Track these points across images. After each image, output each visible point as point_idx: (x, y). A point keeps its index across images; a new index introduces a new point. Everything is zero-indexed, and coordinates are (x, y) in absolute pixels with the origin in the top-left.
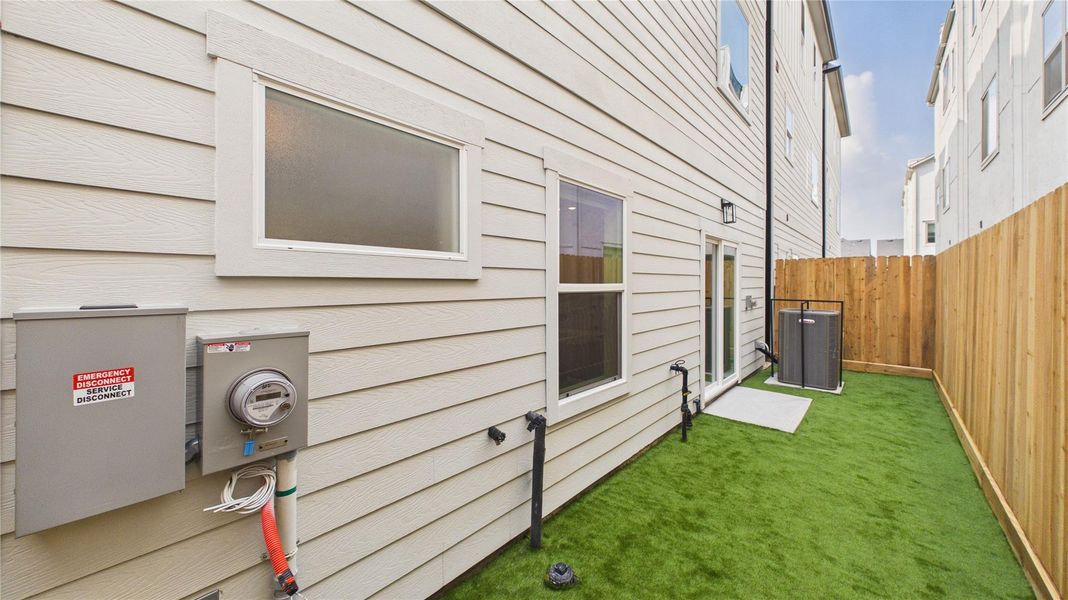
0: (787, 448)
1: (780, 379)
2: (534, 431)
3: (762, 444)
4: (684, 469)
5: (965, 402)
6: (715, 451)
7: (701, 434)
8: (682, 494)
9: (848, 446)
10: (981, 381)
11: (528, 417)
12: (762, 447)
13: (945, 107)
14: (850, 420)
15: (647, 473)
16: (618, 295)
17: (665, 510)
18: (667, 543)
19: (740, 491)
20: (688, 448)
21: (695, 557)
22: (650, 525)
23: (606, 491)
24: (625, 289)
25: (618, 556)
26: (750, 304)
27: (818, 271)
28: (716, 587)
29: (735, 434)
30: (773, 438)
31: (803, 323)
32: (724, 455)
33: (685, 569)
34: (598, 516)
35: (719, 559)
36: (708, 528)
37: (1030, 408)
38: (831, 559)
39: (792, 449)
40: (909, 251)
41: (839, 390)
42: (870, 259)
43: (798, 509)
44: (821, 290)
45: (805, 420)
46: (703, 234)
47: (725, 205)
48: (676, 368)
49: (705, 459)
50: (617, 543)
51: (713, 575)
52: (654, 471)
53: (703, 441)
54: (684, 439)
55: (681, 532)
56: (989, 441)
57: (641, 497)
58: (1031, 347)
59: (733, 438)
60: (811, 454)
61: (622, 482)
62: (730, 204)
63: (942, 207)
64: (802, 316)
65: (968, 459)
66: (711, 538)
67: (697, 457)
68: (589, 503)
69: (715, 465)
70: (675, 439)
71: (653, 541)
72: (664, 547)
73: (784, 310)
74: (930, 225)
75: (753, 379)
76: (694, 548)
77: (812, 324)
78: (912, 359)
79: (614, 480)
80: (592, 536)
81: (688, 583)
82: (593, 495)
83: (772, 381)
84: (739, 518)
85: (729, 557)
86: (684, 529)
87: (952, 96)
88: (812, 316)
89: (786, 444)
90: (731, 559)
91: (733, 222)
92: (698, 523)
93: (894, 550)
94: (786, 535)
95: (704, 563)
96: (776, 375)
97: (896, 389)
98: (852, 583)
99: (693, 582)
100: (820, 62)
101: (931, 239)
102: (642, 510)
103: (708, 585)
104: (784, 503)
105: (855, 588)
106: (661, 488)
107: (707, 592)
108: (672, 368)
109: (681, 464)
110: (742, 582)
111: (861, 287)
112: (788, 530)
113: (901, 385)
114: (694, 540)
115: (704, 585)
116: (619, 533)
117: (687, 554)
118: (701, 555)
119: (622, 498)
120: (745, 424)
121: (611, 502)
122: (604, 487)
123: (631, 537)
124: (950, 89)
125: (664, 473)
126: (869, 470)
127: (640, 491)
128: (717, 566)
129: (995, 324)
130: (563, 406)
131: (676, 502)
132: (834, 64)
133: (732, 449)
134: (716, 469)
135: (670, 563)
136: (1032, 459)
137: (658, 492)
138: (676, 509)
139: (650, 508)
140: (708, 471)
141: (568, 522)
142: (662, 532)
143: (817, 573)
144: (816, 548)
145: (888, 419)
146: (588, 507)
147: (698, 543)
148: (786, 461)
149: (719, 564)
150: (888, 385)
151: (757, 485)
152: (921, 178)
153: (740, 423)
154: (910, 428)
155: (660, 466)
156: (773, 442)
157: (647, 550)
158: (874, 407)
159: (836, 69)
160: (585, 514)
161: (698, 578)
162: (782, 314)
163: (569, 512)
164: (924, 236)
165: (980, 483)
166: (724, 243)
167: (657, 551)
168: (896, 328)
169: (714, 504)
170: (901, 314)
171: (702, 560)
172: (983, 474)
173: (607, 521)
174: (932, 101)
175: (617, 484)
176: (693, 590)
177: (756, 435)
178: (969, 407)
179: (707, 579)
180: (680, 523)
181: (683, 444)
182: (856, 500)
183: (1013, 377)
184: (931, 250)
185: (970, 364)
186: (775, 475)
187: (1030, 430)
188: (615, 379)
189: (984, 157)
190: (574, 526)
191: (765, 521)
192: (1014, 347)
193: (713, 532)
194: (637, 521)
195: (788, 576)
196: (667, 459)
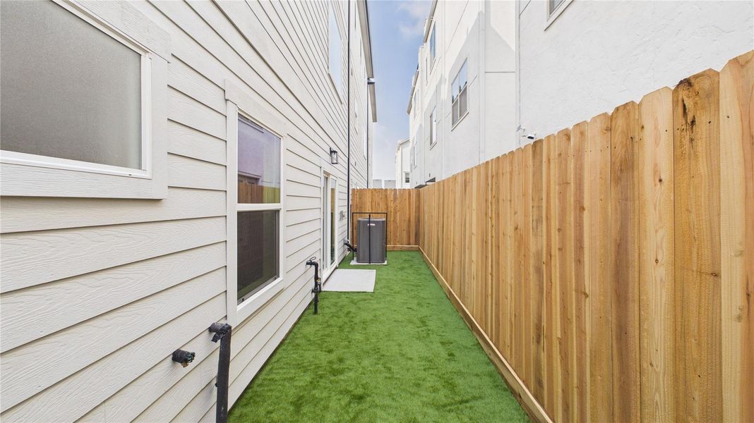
0: (372, 301)
1: (358, 261)
2: (219, 341)
3: (361, 302)
4: (320, 333)
5: (438, 260)
6: (336, 314)
7: (324, 306)
8: (325, 351)
9: (398, 293)
10: (447, 249)
11: (211, 329)
12: (361, 304)
13: (415, 117)
14: (395, 278)
15: (298, 345)
16: (277, 212)
17: (318, 367)
18: (327, 390)
19: (358, 336)
20: (319, 317)
21: (348, 392)
22: (311, 383)
23: (272, 369)
24: (282, 207)
25: (296, 418)
26: (342, 215)
27: (372, 195)
28: (364, 406)
29: (344, 301)
30: (364, 297)
31: (370, 226)
32: (342, 315)
33: (343, 403)
34: (269, 394)
35: (360, 386)
36: (348, 368)
37: (474, 258)
38: (411, 359)
39: (375, 302)
40: (398, 187)
41: (386, 263)
42: (395, 190)
43: (389, 336)
44: (374, 207)
45: (376, 283)
46: (322, 169)
47: (332, 152)
48: (310, 263)
49: (331, 322)
50: (292, 408)
51: (360, 398)
52: (301, 341)
53: (327, 310)
54: (316, 312)
55: (332, 378)
56: (452, 277)
57: (299, 364)
58: (474, 231)
59: (344, 303)
60: (385, 302)
61: (281, 358)
62: (335, 152)
63: (413, 166)
64: (370, 222)
65: (442, 286)
66: (351, 374)
67: (327, 322)
68: (259, 385)
69: (339, 325)
70: (310, 314)
71: (317, 393)
72: (325, 394)
73: (360, 219)
74: (407, 174)
75: (344, 263)
76: (343, 386)
77: (373, 227)
78: (411, 242)
79: (274, 359)
80: (270, 412)
81: (347, 412)
82: (261, 377)
83: (354, 263)
84: (363, 354)
85: (365, 382)
86: (334, 375)
87: (417, 112)
88: (374, 222)
89: (371, 299)
90: (367, 383)
91: (337, 163)
92: (341, 367)
93: (432, 342)
94: (388, 354)
95: (352, 393)
96: (355, 259)
97: (408, 258)
98: (422, 368)
99: (350, 410)
100: (366, 78)
101: (407, 181)
102: (302, 374)
103: (360, 407)
104: (381, 335)
105: (425, 370)
106: (310, 352)
107: (360, 412)
108: (307, 264)
109: (318, 330)
110: (377, 394)
111: (391, 204)
112: (388, 351)
113: (409, 256)
114: (342, 380)
115: (357, 408)
116: (291, 400)
117: (341, 392)
118: (349, 388)
119: (284, 371)
120: (348, 292)
121: (277, 377)
122: (268, 368)
123: (301, 398)
124: (417, 109)
125: (309, 340)
126: (410, 303)
127: (296, 360)
128: (360, 391)
129: (455, 222)
130: (241, 310)
131: (324, 358)
132: (372, 80)
133: (346, 310)
134: (340, 327)
135: (333, 404)
136: (475, 282)
137: (309, 355)
138: (324, 363)
139: (307, 370)
140: (336, 330)
141: (245, 410)
142: (321, 384)
143: (408, 370)
144: (403, 355)
145: (409, 274)
146: (258, 389)
147: (345, 381)
148: (375, 310)
149: (361, 390)
150: (404, 256)
151: (365, 329)
152: (404, 150)
153: (345, 292)
154: (419, 277)
155: (305, 337)
156: (365, 300)
157: (315, 402)
158: (402, 269)
159: (373, 83)
160: (259, 396)
161: (352, 405)
162: (359, 222)
163: (244, 401)
164: (404, 180)
165: (450, 296)
166: (331, 177)
167: (322, 399)
168: (405, 226)
169: (346, 350)
170: (407, 219)
171: (351, 391)
172: (450, 292)
173: (278, 394)
174: (409, 112)
175: (278, 361)
176: (352, 415)
177: (355, 298)
178: (440, 261)
179: (358, 403)
180: (330, 372)
181: (316, 316)
182: (410, 321)
183: (465, 245)
184: (407, 186)
185: (441, 241)
186: (372, 320)
187: (474, 268)
188: (276, 279)
189: (431, 143)
190: (252, 411)
191: (376, 350)
192: (465, 231)
193: (351, 370)
194: (301, 384)
195: (396, 379)
196: (308, 330)
